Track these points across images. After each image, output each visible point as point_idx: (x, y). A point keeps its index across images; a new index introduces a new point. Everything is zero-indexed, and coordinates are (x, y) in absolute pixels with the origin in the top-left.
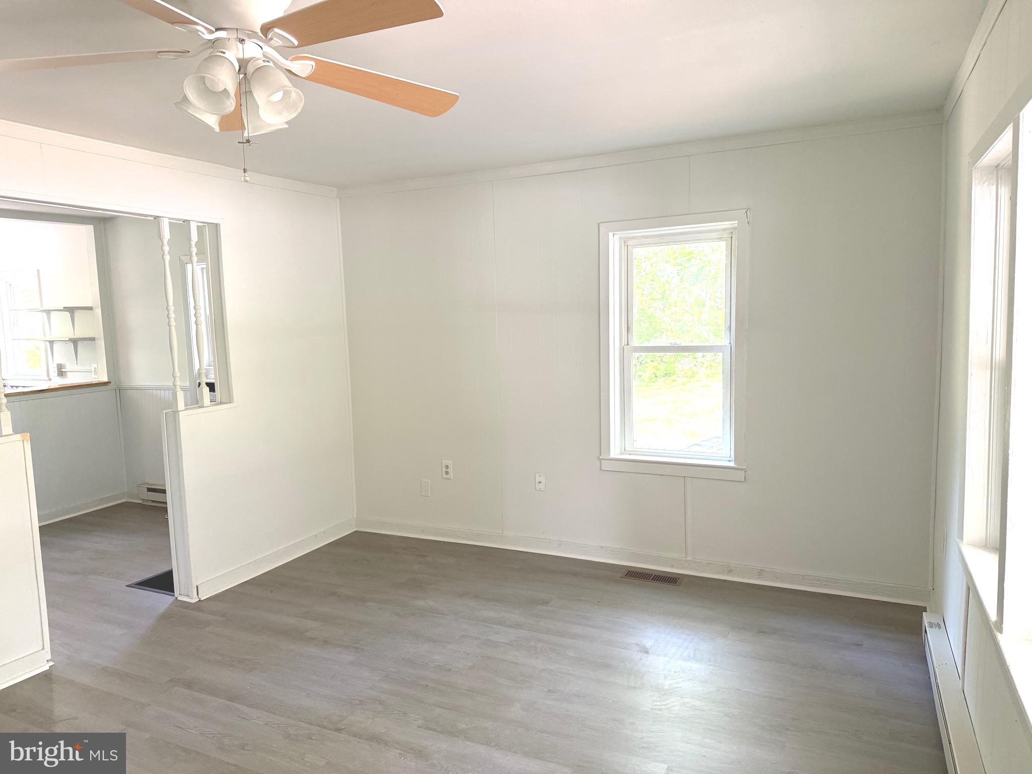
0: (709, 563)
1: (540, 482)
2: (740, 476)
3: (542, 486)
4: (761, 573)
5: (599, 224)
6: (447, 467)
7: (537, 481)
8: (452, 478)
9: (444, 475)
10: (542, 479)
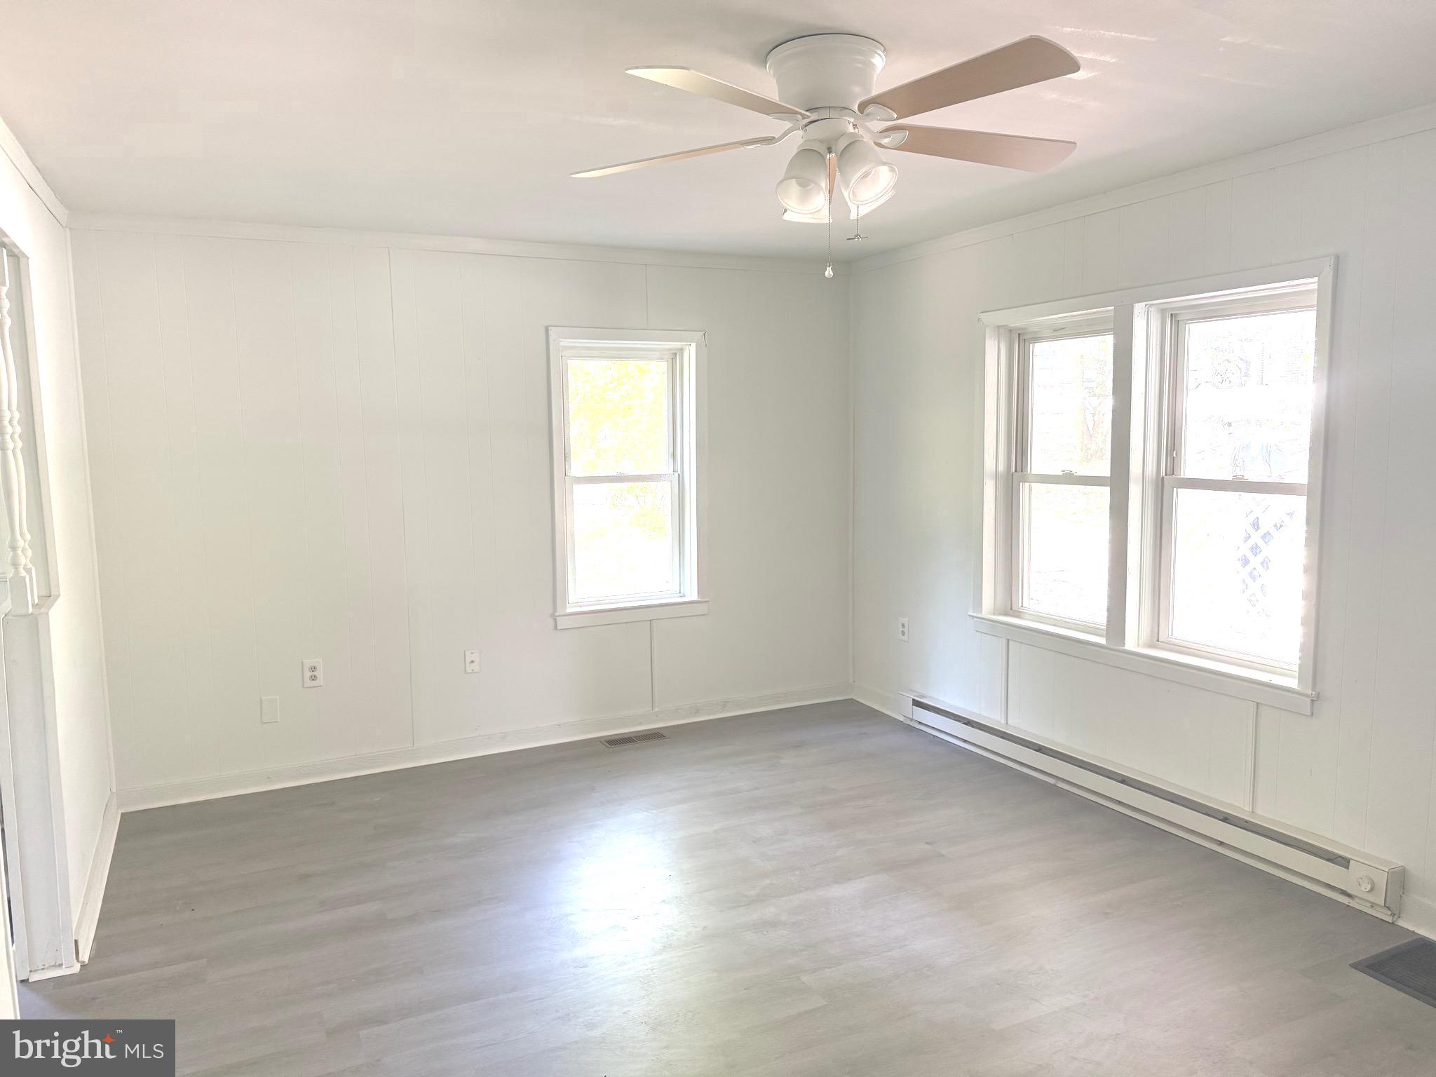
0: (678, 709)
1: (472, 662)
2: (703, 609)
3: (475, 666)
4: (724, 705)
5: (547, 329)
6: (313, 669)
7: (468, 660)
8: (322, 684)
9: (309, 683)
10: (475, 657)
